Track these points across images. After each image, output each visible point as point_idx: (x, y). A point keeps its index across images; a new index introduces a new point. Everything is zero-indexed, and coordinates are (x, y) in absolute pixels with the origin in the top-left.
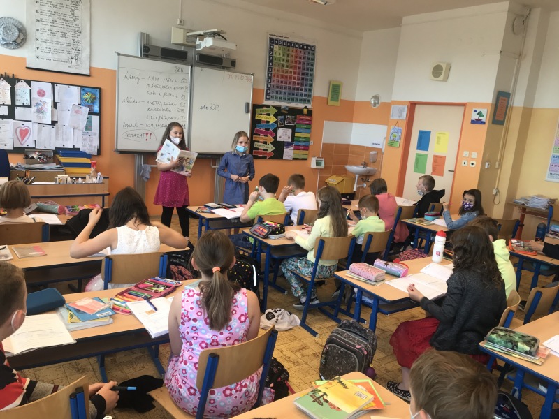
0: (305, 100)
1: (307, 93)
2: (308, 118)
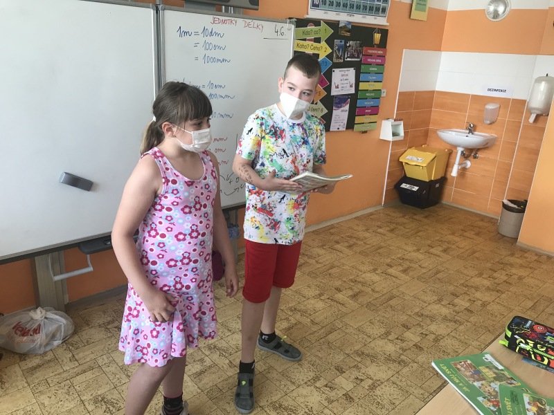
0: (377, 9)
2: (380, 52)
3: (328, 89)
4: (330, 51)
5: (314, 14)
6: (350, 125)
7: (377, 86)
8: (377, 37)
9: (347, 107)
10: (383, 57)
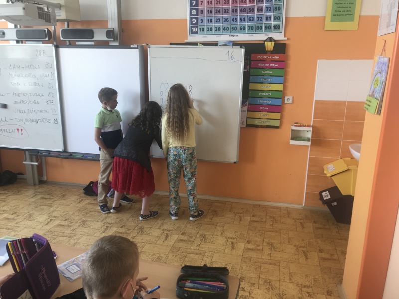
0: (268, 28)
1: (272, 14)
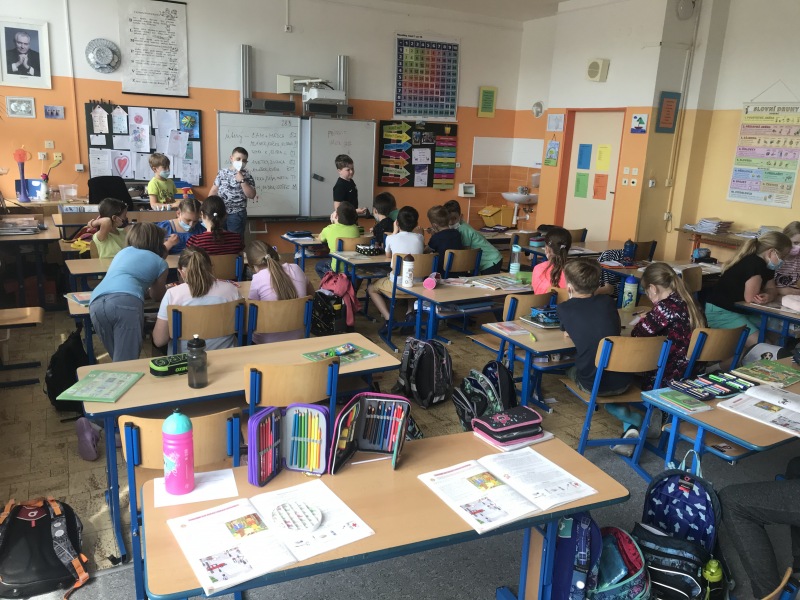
0: (447, 113)
1: (449, 104)
2: (451, 139)
3: (410, 160)
4: (409, 138)
5: (397, 118)
6: (430, 184)
7: (452, 160)
8: (448, 130)
9: (426, 172)
10: (455, 142)
